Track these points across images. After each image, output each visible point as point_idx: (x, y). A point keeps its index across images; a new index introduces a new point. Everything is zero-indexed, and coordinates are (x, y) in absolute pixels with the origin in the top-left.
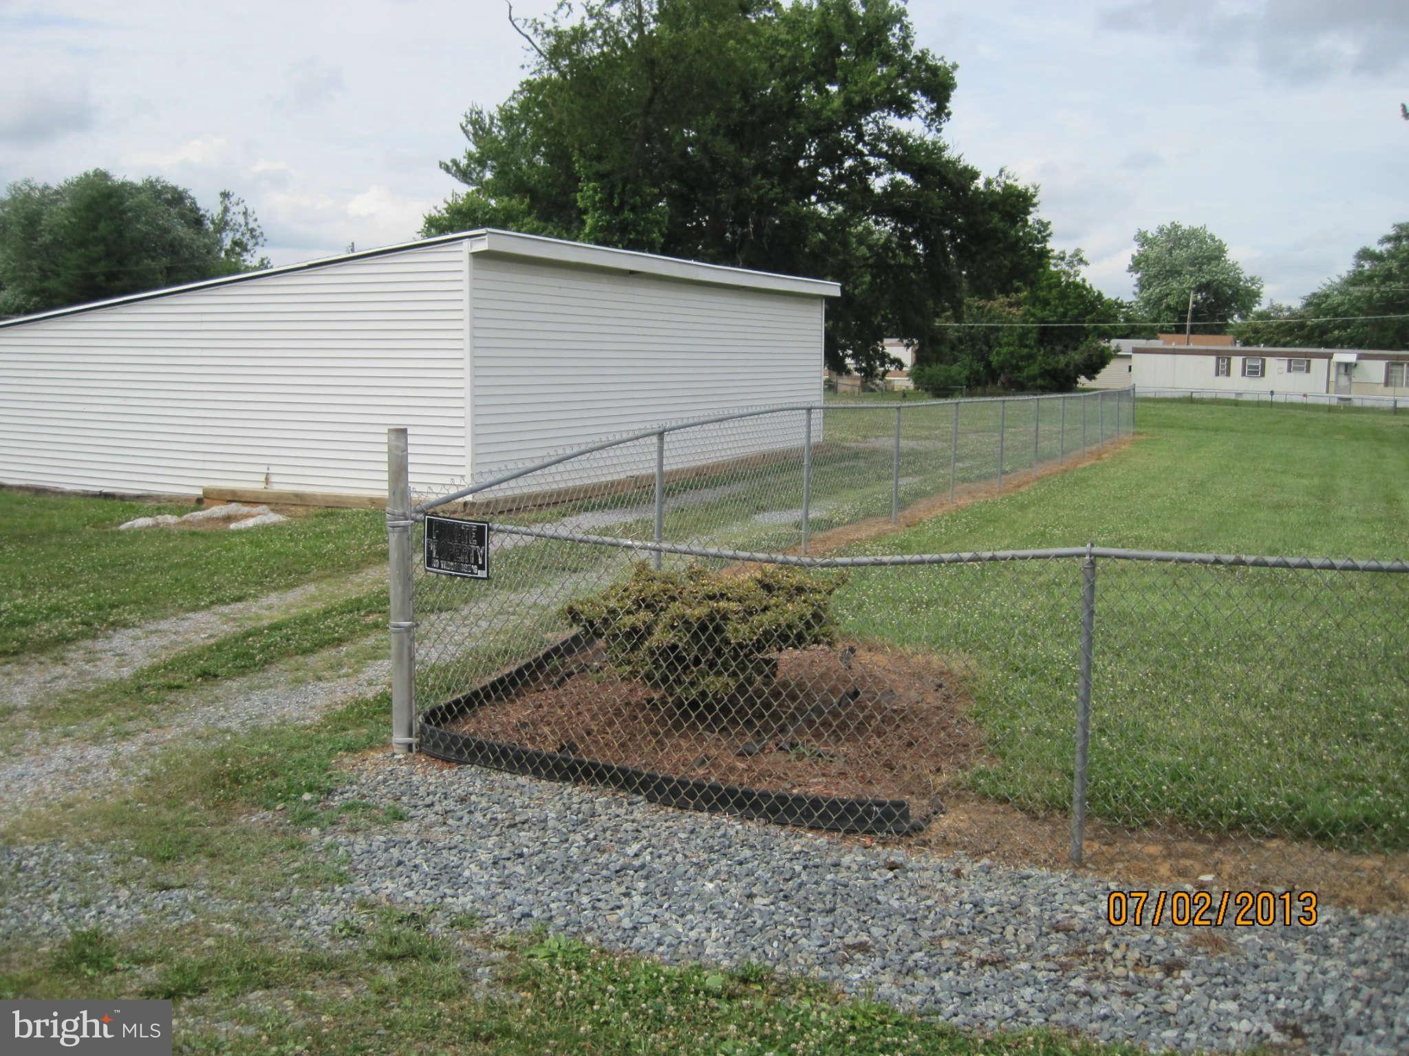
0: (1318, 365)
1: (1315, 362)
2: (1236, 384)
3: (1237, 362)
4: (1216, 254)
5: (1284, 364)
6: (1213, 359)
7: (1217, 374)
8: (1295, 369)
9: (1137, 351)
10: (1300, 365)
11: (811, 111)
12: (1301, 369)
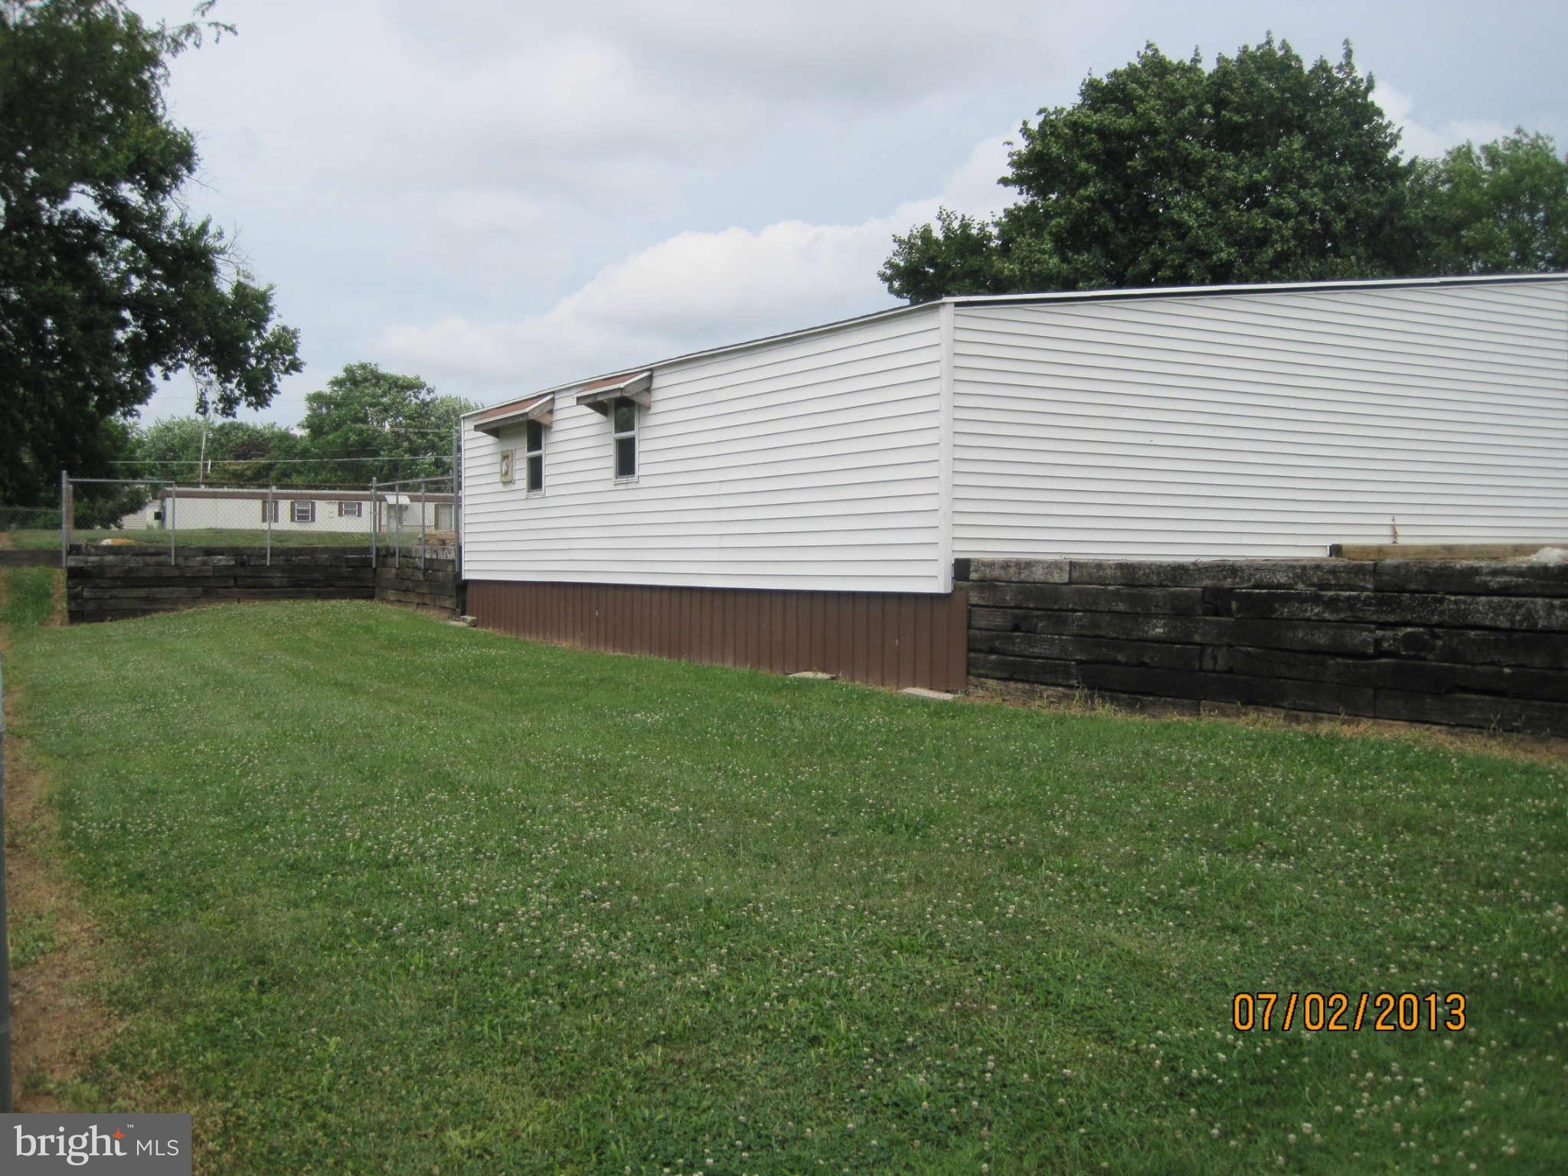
0: (370, 508)
1: (366, 506)
3: (284, 506)
5: (335, 508)
6: (257, 504)
7: (265, 520)
8: (347, 513)
10: (348, 508)
12: (353, 513)
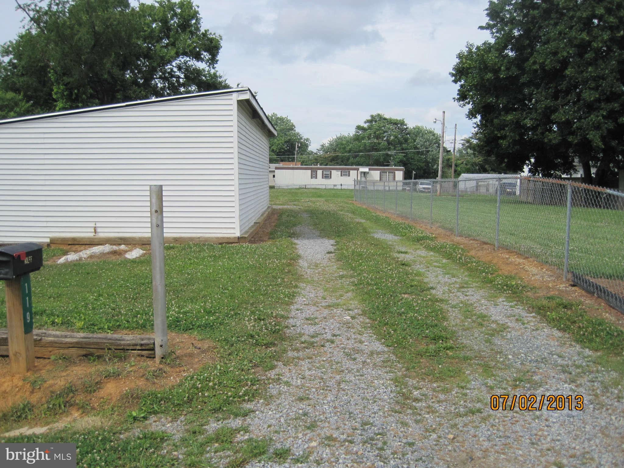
0: (353, 173)
1: (352, 172)
2: (320, 182)
3: (320, 172)
4: (292, 128)
5: (339, 173)
6: (309, 171)
7: (312, 178)
8: (344, 175)
9: (277, 168)
10: (345, 173)
11: (159, 56)
12: (346, 175)
